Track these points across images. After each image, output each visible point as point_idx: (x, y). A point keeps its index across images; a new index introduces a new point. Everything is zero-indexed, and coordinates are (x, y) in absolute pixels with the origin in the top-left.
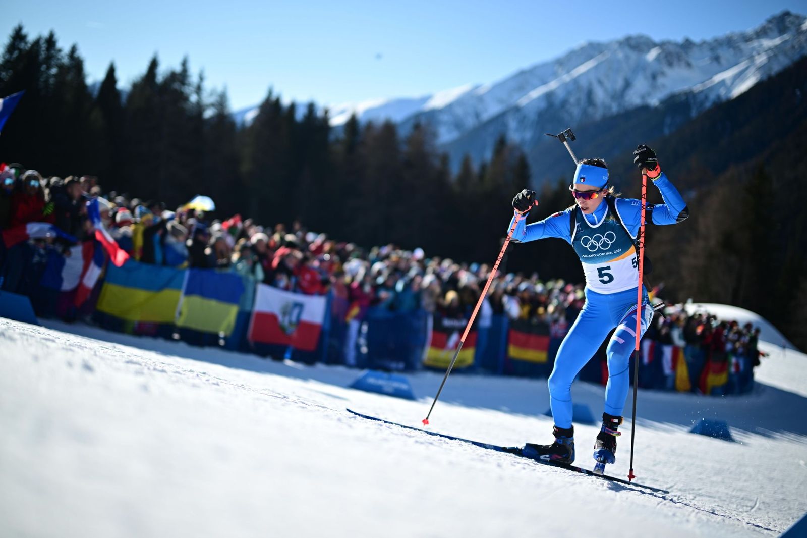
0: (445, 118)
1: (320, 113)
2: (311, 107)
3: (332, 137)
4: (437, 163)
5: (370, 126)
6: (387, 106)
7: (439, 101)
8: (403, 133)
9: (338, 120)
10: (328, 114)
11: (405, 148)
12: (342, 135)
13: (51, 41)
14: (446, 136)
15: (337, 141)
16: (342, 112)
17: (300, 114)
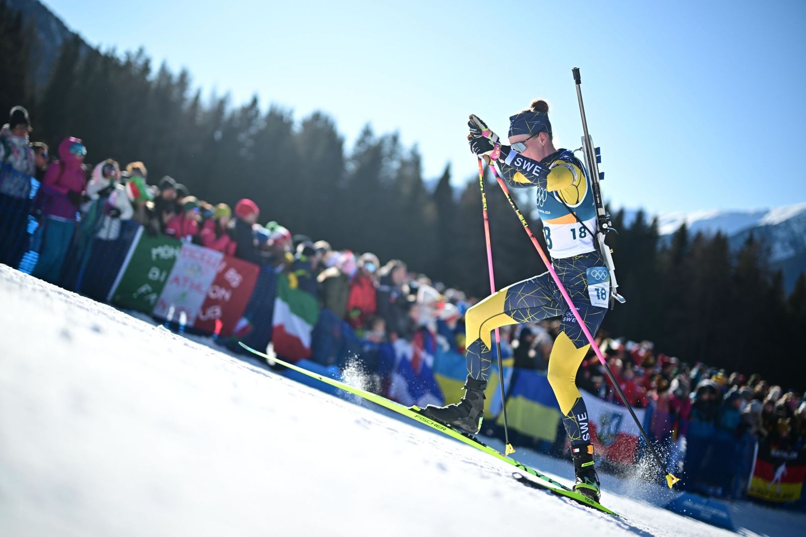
0: (781, 234)
1: (649, 221)
2: (640, 215)
3: (659, 246)
4: (770, 281)
5: (699, 236)
6: (718, 218)
7: (775, 217)
8: (735, 247)
9: (666, 229)
10: (657, 222)
11: (735, 263)
12: (669, 245)
13: (395, 139)
14: (780, 253)
15: (664, 249)
16: (673, 221)
17: (628, 221)
